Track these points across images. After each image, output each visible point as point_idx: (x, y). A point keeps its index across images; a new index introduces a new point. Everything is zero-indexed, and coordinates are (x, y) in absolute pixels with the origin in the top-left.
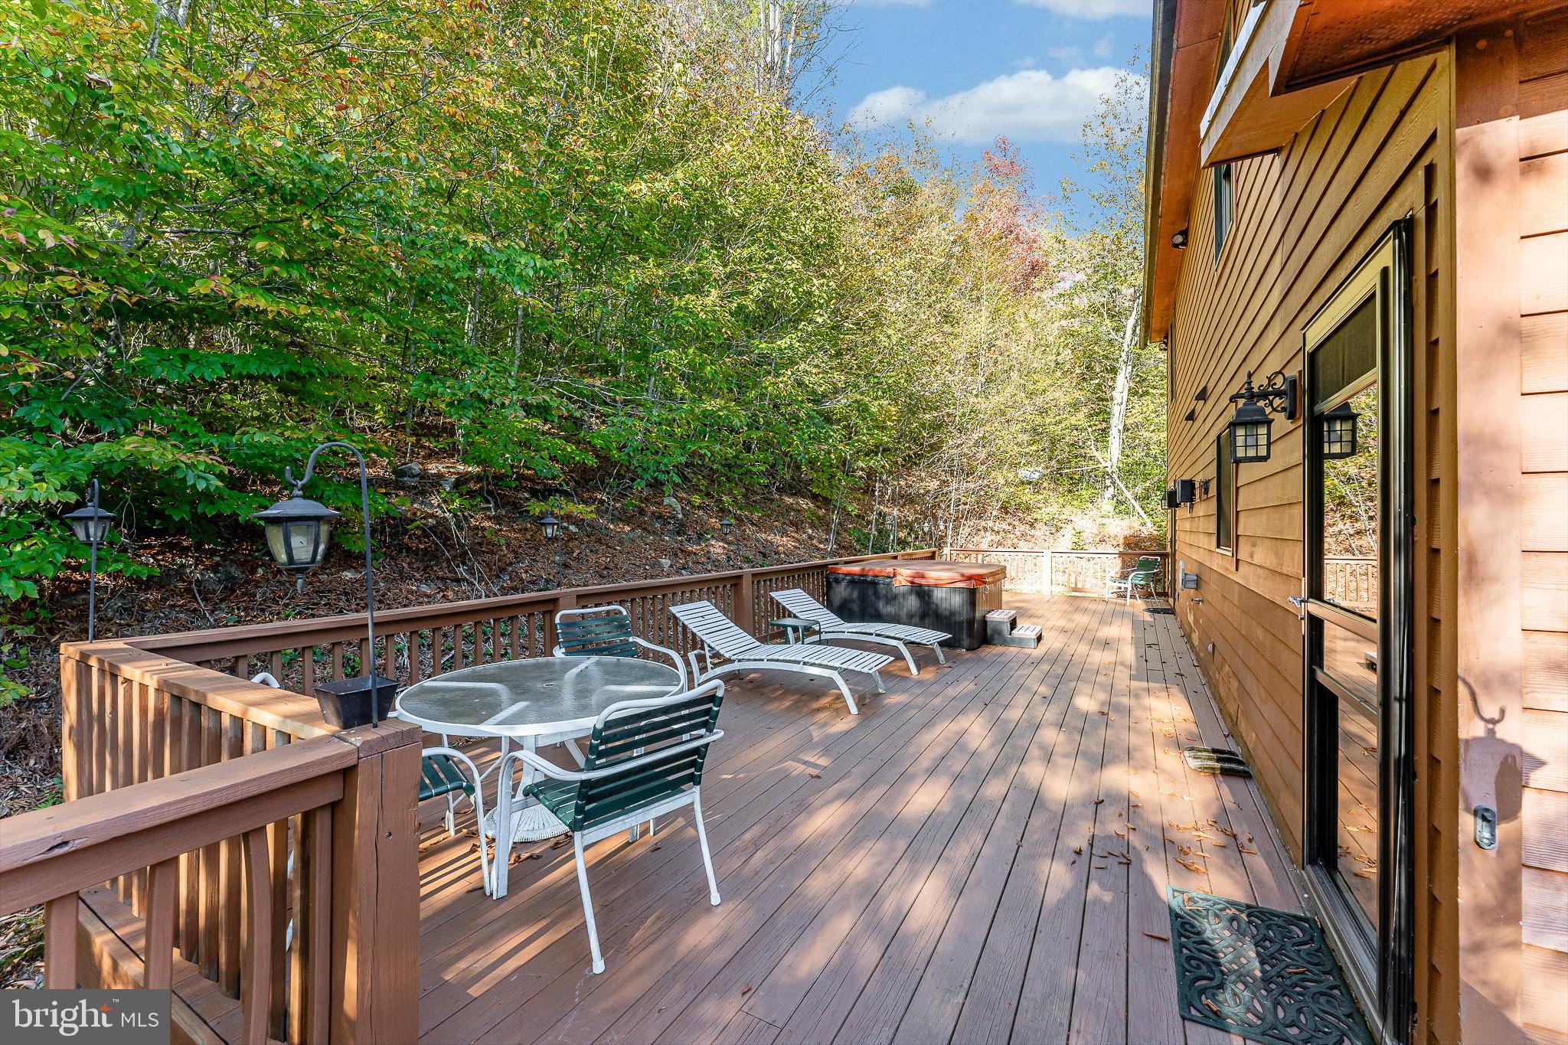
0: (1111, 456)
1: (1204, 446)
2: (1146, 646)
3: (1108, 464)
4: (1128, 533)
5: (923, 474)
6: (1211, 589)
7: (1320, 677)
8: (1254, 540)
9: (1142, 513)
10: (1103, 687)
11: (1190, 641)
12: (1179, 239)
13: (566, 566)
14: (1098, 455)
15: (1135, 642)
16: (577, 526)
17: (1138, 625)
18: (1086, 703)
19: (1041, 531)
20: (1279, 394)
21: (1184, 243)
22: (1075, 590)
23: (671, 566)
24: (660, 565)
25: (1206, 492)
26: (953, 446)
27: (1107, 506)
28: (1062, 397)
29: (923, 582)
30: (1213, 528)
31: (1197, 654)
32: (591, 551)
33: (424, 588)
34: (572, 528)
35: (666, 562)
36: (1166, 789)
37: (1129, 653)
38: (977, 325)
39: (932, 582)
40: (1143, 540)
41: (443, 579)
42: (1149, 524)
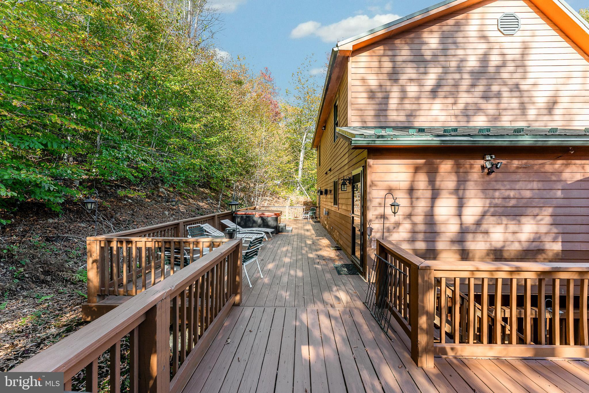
0: (299, 177)
1: (330, 182)
2: (316, 230)
3: (298, 179)
4: (304, 201)
5: (249, 182)
6: (332, 215)
7: (354, 226)
8: (342, 204)
9: (307, 194)
10: (311, 239)
11: (325, 228)
12: (323, 128)
13: (133, 215)
14: (296, 177)
15: (313, 229)
16: (131, 200)
17: (312, 225)
18: (309, 242)
19: (281, 200)
20: (348, 180)
21: (325, 129)
22: (296, 218)
23: (169, 214)
24: (165, 214)
25: (331, 192)
26: (258, 173)
27: (298, 192)
28: (285, 159)
29: (264, 216)
30: (332, 201)
31: (328, 231)
32: (140, 209)
33: (83, 225)
34: (129, 200)
35: (167, 213)
36: (329, 253)
37: (313, 232)
38: (262, 133)
39: (266, 216)
40: (308, 203)
41: (88, 221)
42: (309, 198)
